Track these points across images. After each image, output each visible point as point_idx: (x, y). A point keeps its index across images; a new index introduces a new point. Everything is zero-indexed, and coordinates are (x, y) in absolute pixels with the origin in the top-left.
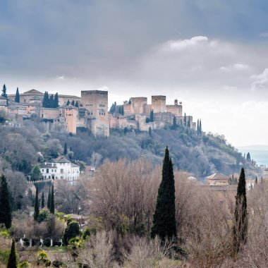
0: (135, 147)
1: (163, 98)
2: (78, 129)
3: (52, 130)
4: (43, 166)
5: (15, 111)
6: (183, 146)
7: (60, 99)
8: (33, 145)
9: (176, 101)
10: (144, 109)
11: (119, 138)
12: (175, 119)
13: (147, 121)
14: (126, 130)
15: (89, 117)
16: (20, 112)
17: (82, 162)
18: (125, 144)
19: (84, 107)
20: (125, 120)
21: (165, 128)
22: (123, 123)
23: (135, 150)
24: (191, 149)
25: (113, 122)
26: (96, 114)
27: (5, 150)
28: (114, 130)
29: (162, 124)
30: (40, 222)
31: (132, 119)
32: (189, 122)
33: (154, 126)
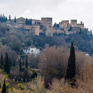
0: (63, 41)
1: (76, 21)
2: (40, 33)
3: (29, 34)
4: (24, 49)
5: (14, 26)
6: (84, 41)
7: (32, 21)
8: (21, 40)
9: (81, 22)
10: (68, 25)
11: (57, 37)
12: (81, 30)
13: (69, 30)
14: (60, 34)
15: (44, 29)
16: (16, 26)
17: (41, 47)
18: (59, 40)
19: (42, 24)
20: (60, 30)
21: (76, 34)
22: (59, 31)
23: (63, 42)
24: (87, 42)
25: (54, 31)
26: (47, 27)
27: (9, 42)
28: (55, 34)
29: (75, 32)
30: (21, 72)
31: (62, 29)
32: (87, 31)
33: (72, 32)
